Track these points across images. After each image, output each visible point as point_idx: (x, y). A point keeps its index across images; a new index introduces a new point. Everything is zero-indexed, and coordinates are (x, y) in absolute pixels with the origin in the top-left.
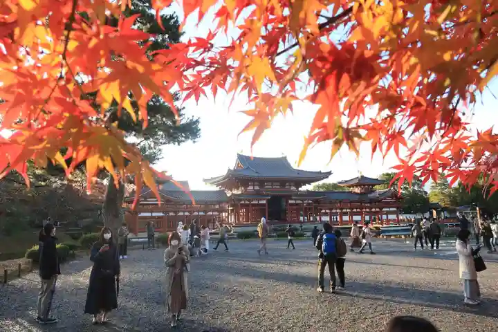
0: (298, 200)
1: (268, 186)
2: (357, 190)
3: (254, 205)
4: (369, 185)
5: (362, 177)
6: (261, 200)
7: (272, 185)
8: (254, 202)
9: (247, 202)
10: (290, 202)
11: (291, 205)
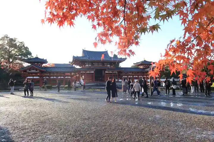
0: (110, 71)
1: (96, 65)
2: (141, 67)
3: (88, 74)
4: (148, 65)
5: (145, 61)
6: (92, 71)
7: (98, 64)
8: (87, 72)
9: (84, 72)
10: (106, 72)
11: (107, 73)
